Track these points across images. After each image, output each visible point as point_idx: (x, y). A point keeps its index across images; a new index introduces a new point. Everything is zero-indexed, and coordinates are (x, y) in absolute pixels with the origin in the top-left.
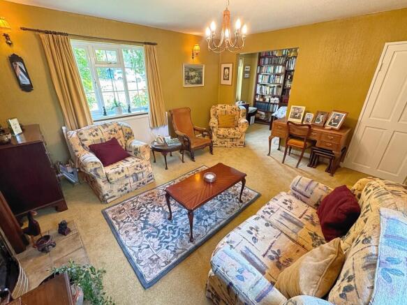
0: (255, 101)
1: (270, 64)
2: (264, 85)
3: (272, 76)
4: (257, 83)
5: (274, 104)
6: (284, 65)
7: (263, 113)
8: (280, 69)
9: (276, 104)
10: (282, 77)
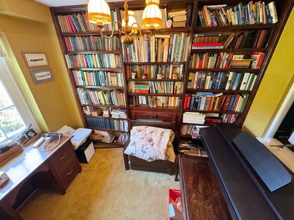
0: (84, 116)
1: (89, 48)
2: (92, 89)
3: (101, 73)
4: (76, 86)
5: (119, 119)
6: (117, 52)
7: (105, 134)
8: (112, 61)
9: (123, 119)
10: (121, 76)
